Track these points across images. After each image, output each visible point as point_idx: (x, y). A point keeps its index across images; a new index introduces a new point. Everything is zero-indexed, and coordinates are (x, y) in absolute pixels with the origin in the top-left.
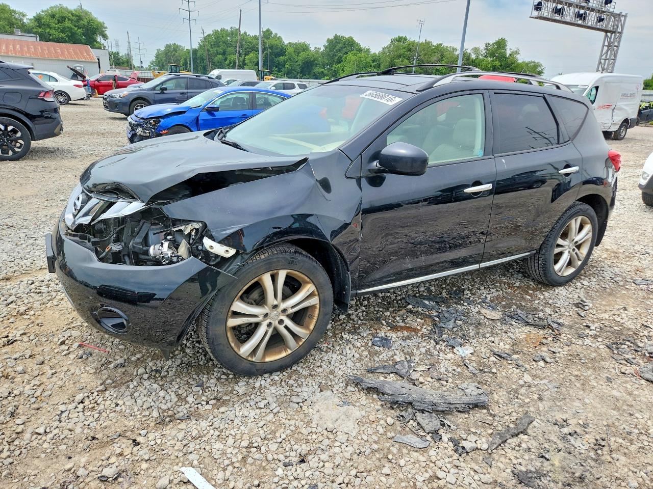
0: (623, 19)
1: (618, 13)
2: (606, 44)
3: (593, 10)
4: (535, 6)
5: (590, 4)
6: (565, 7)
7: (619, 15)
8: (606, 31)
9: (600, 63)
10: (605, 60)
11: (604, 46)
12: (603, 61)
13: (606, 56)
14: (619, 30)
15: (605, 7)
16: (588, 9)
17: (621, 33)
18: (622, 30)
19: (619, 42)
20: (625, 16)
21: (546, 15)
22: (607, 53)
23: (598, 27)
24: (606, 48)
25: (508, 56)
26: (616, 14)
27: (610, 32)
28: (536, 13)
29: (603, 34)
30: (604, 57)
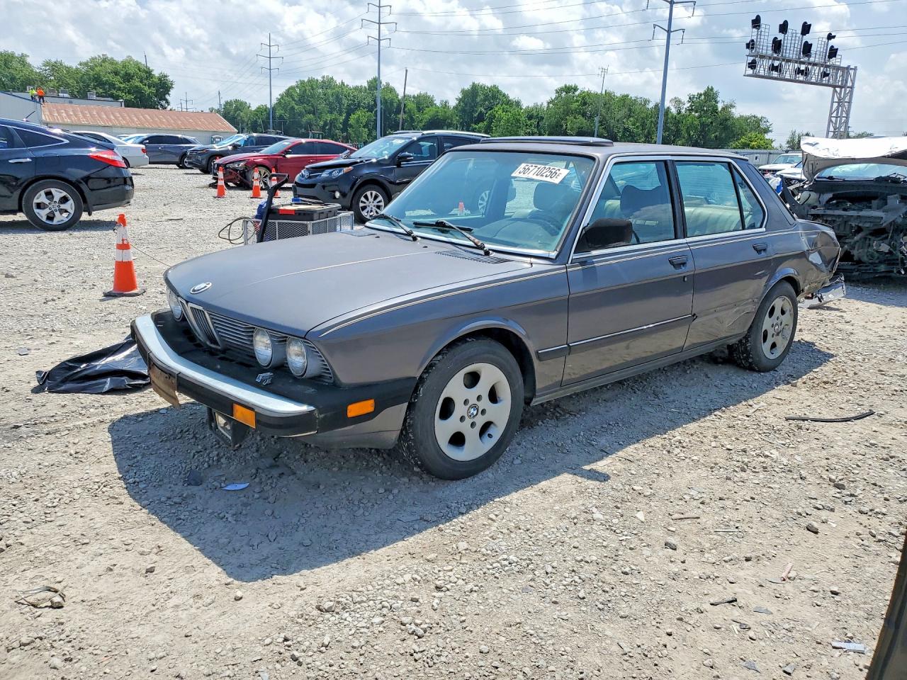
0: (852, 72)
1: (846, 66)
2: (836, 100)
3: (815, 64)
4: (749, 63)
5: (812, 59)
6: (783, 63)
7: (848, 68)
8: (834, 87)
9: (830, 121)
10: (837, 117)
11: (833, 102)
12: (834, 119)
13: (838, 113)
14: (849, 84)
15: (829, 61)
16: (810, 64)
17: (852, 88)
18: (853, 84)
19: (851, 98)
20: (855, 69)
21: (762, 73)
22: (837, 109)
23: (824, 82)
24: (835, 105)
25: (720, 109)
26: (844, 68)
27: (838, 87)
28: (750, 71)
29: (831, 89)
30: (834, 115)
